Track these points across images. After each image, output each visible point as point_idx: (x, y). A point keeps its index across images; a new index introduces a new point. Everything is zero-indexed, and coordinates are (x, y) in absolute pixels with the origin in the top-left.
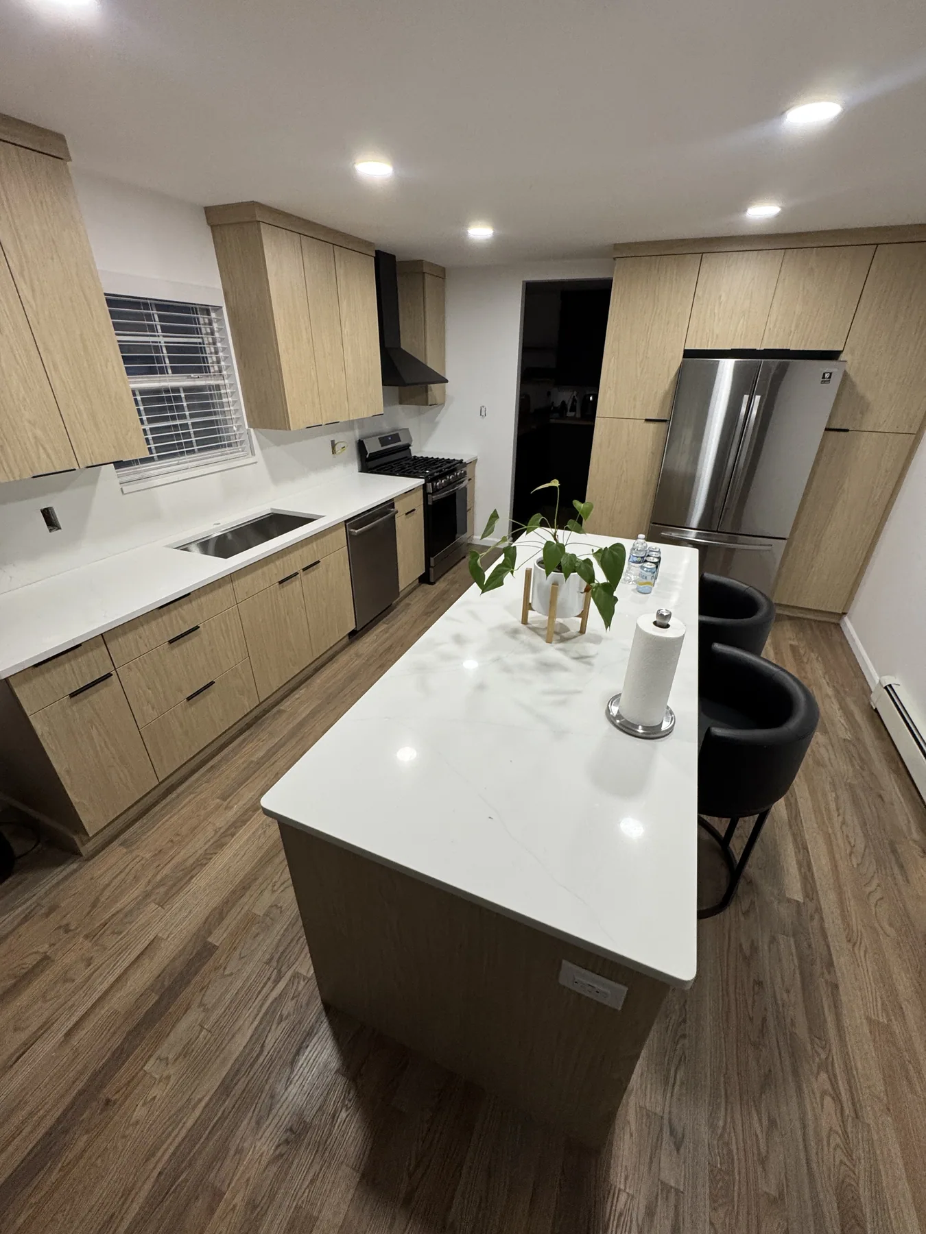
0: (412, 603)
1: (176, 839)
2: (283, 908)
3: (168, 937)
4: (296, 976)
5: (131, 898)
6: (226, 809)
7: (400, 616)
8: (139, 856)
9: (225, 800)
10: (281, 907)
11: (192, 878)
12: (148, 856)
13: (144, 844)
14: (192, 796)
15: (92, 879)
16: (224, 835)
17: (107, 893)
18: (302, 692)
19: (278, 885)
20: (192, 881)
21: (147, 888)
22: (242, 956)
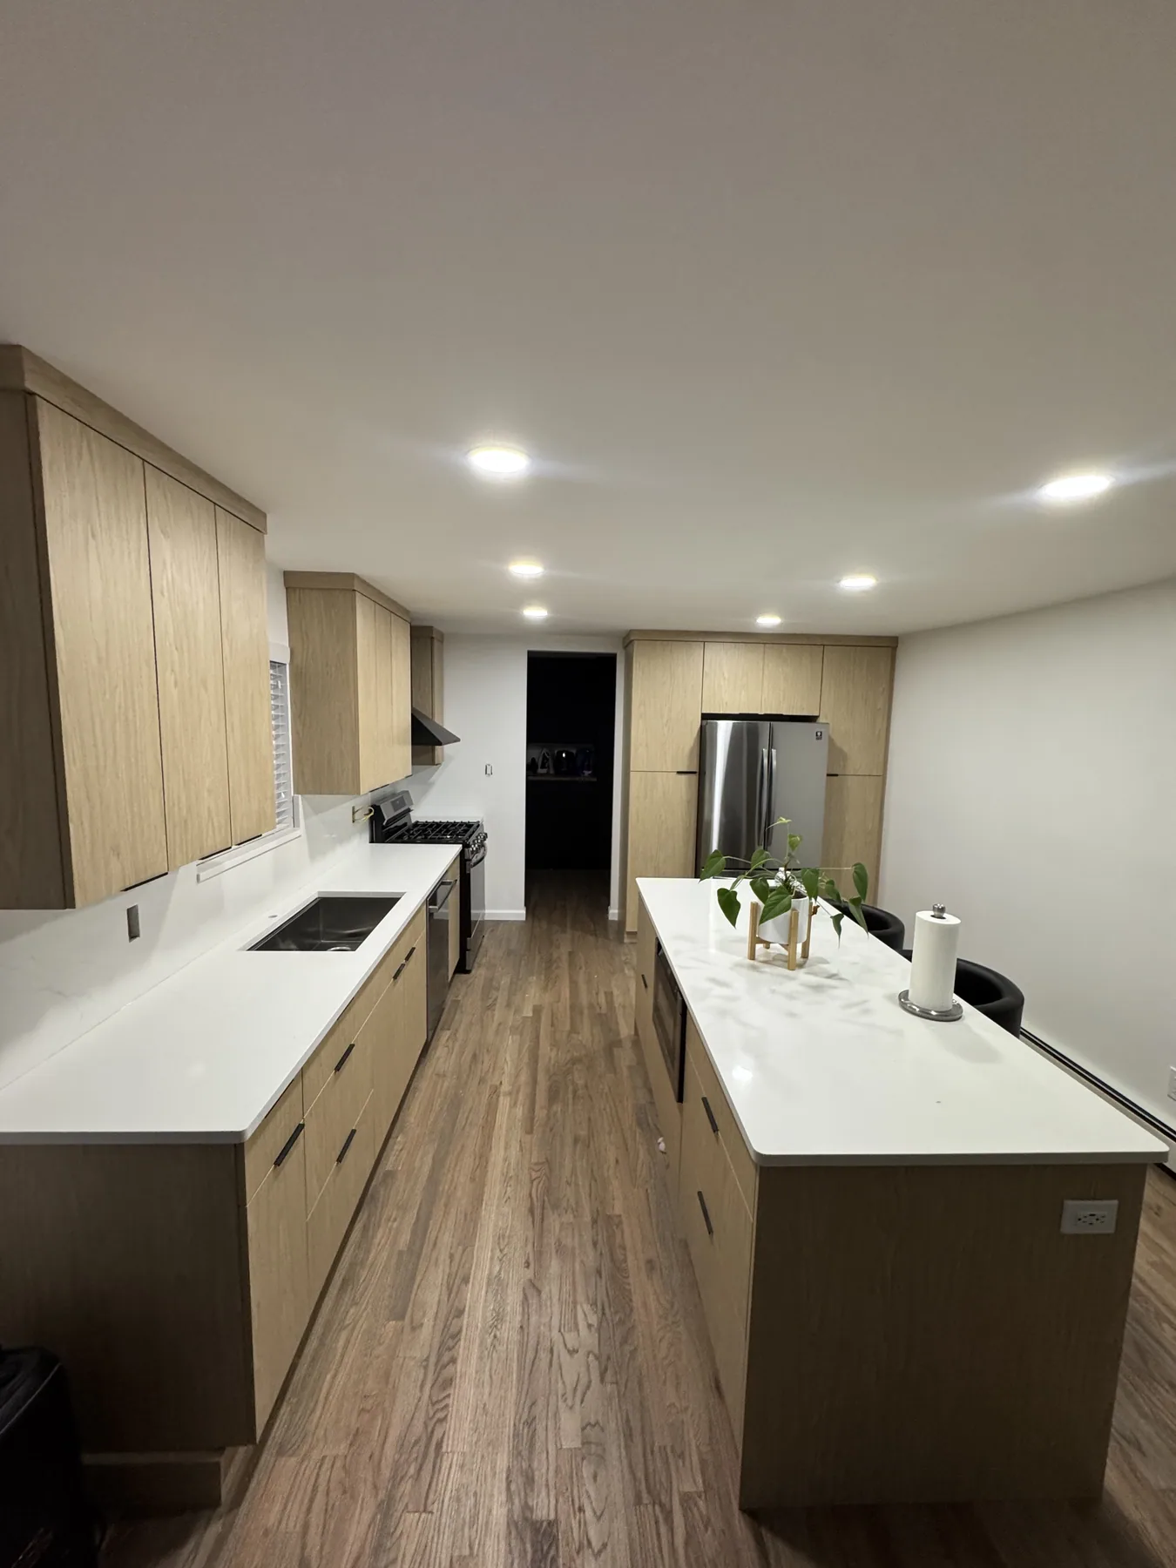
0: (460, 998)
1: (369, 1404)
2: (601, 1422)
3: (471, 1548)
4: (686, 1499)
5: (363, 1528)
6: (413, 1329)
7: (457, 1017)
8: (324, 1457)
9: (402, 1317)
10: (597, 1423)
11: (439, 1445)
12: (342, 1448)
13: (321, 1432)
14: (344, 1335)
15: (266, 1533)
16: (441, 1367)
17: (314, 1538)
18: (399, 1140)
19: (569, 1395)
20: (444, 1449)
21: (379, 1498)
22: (598, 1513)
